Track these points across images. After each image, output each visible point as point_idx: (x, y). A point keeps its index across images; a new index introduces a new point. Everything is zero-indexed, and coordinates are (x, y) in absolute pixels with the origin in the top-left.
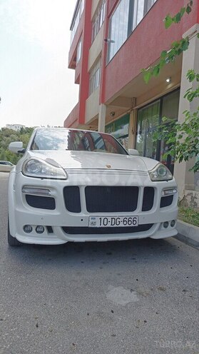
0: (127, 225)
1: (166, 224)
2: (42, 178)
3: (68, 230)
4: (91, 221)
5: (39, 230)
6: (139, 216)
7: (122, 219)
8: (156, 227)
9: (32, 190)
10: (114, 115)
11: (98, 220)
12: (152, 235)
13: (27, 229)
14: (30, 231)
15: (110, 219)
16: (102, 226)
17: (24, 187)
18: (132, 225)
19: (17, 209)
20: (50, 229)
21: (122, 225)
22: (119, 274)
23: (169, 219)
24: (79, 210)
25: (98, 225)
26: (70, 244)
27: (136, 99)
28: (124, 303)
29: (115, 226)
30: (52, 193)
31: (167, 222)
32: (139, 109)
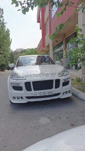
0: (49, 94)
1: (66, 92)
2: (17, 80)
3: (28, 98)
4: (35, 94)
5: (18, 98)
6: (54, 90)
7: (47, 92)
8: (62, 94)
9: (14, 84)
10: (57, 42)
11: (38, 94)
12: (60, 97)
13: (14, 98)
14: (15, 98)
15: (42, 93)
16: (40, 95)
17: (11, 83)
18: (51, 94)
19: (11, 92)
20: (22, 98)
21: (47, 94)
22: (46, 113)
23: (68, 90)
24: (31, 90)
25: (38, 95)
26: (29, 102)
27: (65, 34)
28: (44, 123)
29: (45, 95)
30: (21, 85)
31: (67, 92)
32: (66, 39)
